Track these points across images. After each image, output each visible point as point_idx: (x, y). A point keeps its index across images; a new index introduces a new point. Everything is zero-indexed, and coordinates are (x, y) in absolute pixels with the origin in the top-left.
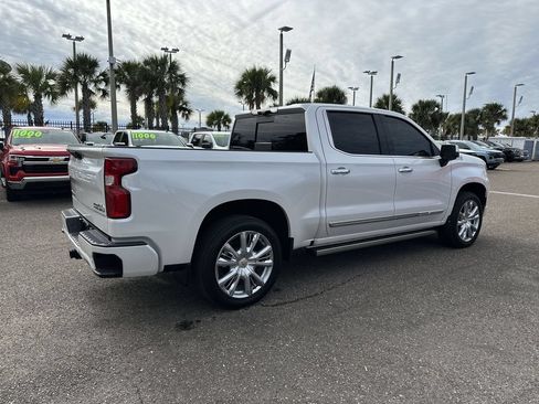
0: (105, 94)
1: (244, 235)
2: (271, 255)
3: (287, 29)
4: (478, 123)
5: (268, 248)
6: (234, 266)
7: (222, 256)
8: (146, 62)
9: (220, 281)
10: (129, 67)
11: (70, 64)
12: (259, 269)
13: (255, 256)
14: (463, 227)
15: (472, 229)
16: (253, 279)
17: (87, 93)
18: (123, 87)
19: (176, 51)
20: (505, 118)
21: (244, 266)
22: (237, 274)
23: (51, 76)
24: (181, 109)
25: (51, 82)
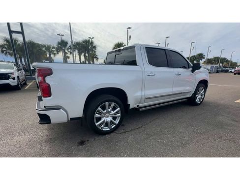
0: (71, 53)
1: (107, 104)
2: (120, 112)
3: (129, 28)
4: (194, 60)
5: (118, 109)
6: (103, 117)
7: (97, 114)
8: (83, 42)
9: (97, 124)
10: (78, 44)
11: (59, 43)
12: (114, 118)
13: (113, 112)
14: (198, 98)
15: (201, 98)
16: (112, 122)
17: (65, 53)
18: (77, 51)
19: (93, 38)
20: (204, 58)
21: (108, 117)
22: (104, 121)
23: (53, 48)
24: (95, 58)
25: (53, 50)
